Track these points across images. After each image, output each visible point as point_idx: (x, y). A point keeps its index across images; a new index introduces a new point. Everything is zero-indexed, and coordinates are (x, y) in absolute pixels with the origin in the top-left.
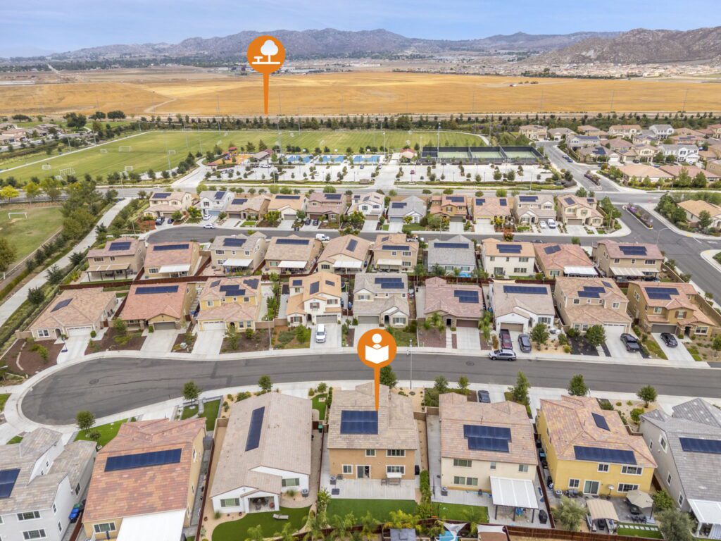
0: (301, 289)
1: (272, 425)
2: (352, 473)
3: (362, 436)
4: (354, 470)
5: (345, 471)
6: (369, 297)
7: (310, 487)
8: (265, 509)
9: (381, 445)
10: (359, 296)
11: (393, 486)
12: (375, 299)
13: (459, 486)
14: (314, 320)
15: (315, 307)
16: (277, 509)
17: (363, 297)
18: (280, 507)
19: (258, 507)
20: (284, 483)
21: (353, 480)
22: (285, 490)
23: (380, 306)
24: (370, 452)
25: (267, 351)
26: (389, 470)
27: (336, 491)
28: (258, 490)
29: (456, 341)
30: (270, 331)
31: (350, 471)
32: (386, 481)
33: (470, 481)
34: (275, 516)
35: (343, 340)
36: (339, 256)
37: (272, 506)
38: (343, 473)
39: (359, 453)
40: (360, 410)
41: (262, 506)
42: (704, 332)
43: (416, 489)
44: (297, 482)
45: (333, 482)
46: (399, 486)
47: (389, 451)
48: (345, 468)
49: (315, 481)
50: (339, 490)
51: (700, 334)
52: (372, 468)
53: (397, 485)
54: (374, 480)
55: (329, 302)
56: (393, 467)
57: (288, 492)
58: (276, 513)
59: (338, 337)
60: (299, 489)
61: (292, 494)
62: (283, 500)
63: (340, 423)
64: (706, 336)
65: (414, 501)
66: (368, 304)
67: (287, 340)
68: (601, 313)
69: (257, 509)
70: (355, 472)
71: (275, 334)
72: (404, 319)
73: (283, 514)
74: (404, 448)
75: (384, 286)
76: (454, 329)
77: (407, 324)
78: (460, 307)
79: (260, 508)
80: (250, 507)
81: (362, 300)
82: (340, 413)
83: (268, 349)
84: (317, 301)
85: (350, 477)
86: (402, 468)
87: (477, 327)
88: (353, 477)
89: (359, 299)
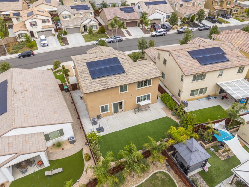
0: (20, 18)
1: (19, 90)
2: (109, 111)
3: (113, 77)
4: (111, 108)
5: (103, 111)
6: (70, 17)
7: (75, 134)
8: (32, 170)
9: (132, 79)
10: (63, 16)
11: (144, 112)
12: (74, 18)
13: (195, 97)
14: (36, 35)
15: (34, 25)
16: (46, 164)
17: (66, 17)
18: (50, 162)
19: (24, 170)
20: (47, 137)
21: (111, 117)
22: (50, 143)
23: (79, 21)
24: (123, 88)
25: (5, 56)
26: (139, 100)
27: (101, 129)
28: (17, 154)
29: (129, 33)
30: (4, 46)
31: (107, 110)
32: (138, 109)
33: (202, 91)
34: (47, 173)
35: (61, 43)
36: (42, 5)
37: (41, 163)
38: (101, 113)
39: (114, 91)
40: (102, 59)
41: (29, 167)
42: (237, 11)
43: (162, 109)
44: (61, 132)
45: (94, 123)
46: (149, 110)
47: (139, 83)
48: (103, 108)
49: (78, 127)
50: (102, 127)
51: (235, 12)
52: (125, 102)
53: (147, 110)
54: (128, 111)
55: (44, 21)
56: (141, 97)
57: (54, 145)
58: (47, 169)
59: (56, 42)
60: (64, 138)
61: (59, 145)
62: (51, 153)
63: (88, 72)
64: (238, 13)
65: (167, 117)
66: (70, 21)
67: (19, 48)
68: (194, 8)
69: (23, 173)
70: (111, 109)
71: (9, 47)
72: (96, 26)
73: (56, 168)
74: (150, 78)
75: (77, 10)
76: (125, 29)
77: (98, 29)
78: (126, 15)
79: (27, 171)
80: (14, 174)
81: (66, 19)
82: (85, 64)
83: (5, 55)
84: (34, 20)
85: (107, 115)
86: (148, 96)
87: (137, 26)
88: (110, 114)
89: (64, 18)
